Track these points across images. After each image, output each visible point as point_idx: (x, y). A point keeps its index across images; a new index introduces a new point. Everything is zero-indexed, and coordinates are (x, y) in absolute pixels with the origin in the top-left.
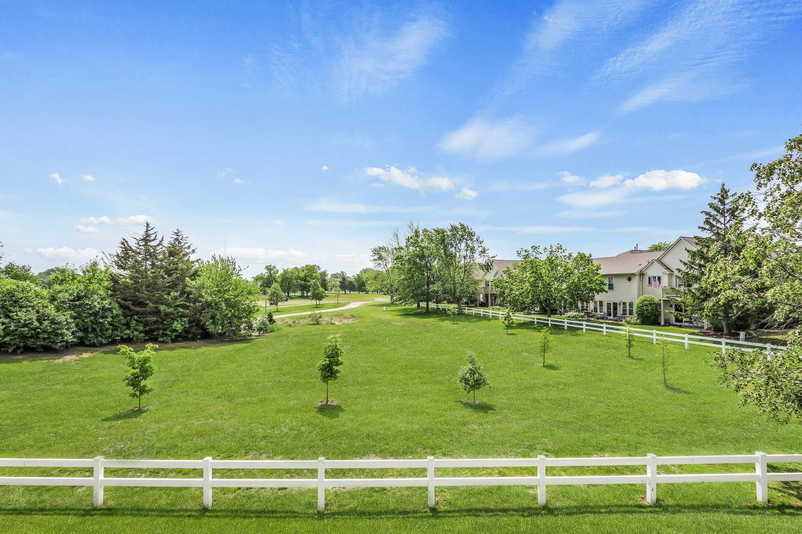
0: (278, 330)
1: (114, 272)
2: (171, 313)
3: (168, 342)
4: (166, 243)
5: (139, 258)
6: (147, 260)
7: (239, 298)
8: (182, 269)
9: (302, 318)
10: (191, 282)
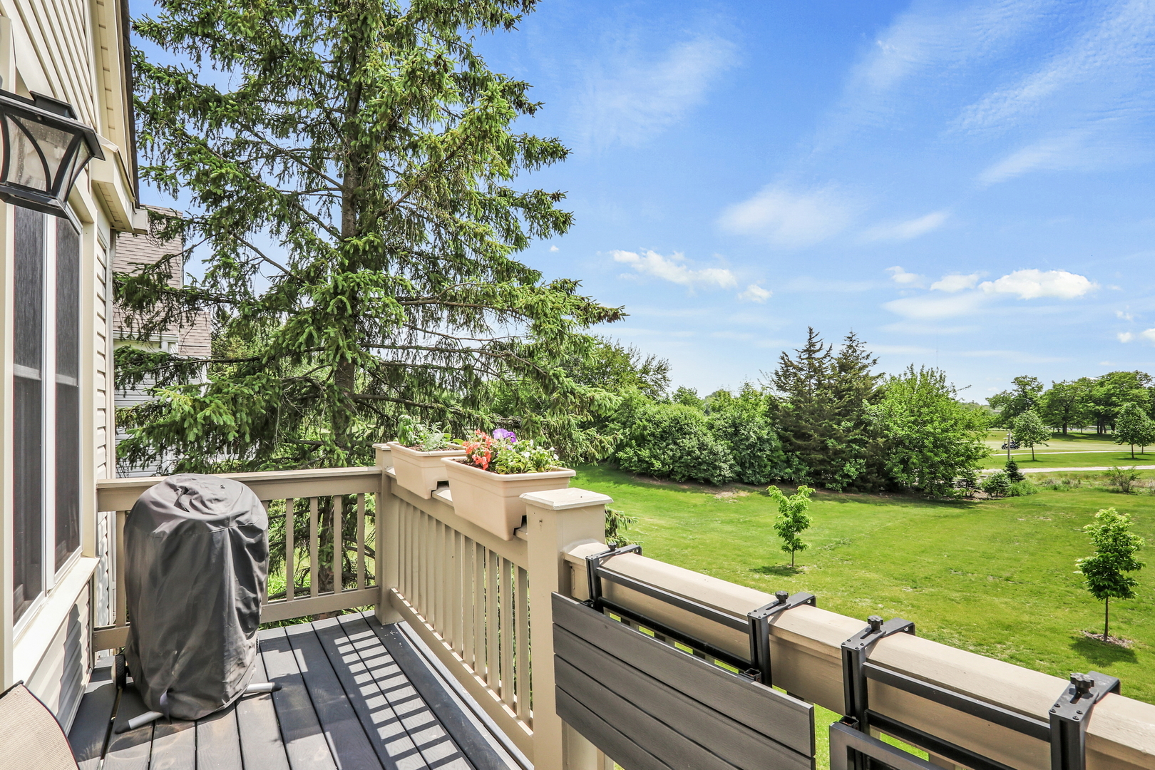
0: (1028, 494)
1: (773, 394)
2: (842, 451)
3: (838, 491)
4: (836, 353)
5: (802, 375)
6: (812, 377)
7: (950, 434)
8: (857, 389)
9: (1087, 477)
10: (870, 407)
